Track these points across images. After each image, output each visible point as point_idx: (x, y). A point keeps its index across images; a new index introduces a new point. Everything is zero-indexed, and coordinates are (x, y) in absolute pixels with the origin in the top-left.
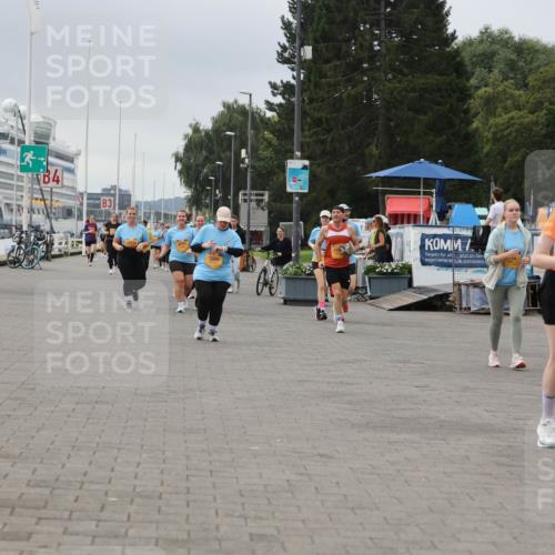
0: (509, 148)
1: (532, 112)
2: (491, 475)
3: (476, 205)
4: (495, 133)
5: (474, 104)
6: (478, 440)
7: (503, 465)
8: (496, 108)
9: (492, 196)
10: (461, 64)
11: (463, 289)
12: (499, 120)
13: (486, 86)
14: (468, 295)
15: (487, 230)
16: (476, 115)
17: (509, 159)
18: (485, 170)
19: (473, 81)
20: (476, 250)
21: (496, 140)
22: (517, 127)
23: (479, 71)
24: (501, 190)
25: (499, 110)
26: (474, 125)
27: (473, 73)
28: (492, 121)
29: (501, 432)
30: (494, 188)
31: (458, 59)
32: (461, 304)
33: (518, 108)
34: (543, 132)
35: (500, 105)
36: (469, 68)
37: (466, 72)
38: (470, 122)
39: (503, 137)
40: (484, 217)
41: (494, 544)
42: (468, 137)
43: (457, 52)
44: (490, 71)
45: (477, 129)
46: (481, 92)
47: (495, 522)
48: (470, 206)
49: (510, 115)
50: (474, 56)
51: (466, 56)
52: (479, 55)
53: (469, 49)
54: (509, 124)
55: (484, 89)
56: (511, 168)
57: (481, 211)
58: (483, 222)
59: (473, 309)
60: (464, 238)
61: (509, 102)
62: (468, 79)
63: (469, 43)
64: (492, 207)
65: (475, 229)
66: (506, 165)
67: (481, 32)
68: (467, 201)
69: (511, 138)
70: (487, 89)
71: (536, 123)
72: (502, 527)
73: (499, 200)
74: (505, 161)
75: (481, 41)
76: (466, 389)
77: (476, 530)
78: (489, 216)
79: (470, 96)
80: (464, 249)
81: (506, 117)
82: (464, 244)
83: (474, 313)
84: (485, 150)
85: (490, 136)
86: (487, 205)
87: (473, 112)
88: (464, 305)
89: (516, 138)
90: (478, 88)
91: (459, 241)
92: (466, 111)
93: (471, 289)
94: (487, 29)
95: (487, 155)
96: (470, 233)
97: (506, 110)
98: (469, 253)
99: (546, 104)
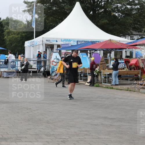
0: (12, 42)
1: (17, 35)
2: (8, 112)
3: (5, 55)
4: (9, 39)
5: (5, 33)
6: (5, 105)
7: (11, 110)
8: (10, 34)
9: (9, 53)
10: (2, 25)
11: (3, 72)
12: (10, 37)
13: (8, 29)
14: (4, 74)
15: (8, 60)
16: (6, 35)
17: (13, 45)
18: (7, 47)
19: (5, 28)
20: (5, 64)
21: (10, 41)
22: (14, 38)
23: (6, 26)
24: (11, 52)
25: (10, 35)
26: (5, 38)
27: (5, 27)
28: (9, 37)
29: (11, 103)
30: (9, 51)
31: (2, 24)
32: (2, 76)
33: (14, 34)
34: (20, 39)
35: (11, 33)
36: (4, 26)
37: (3, 26)
38: (4, 37)
39: (11, 40)
40: (7, 57)
41: (8, 127)
42: (4, 40)
43: (1, 22)
44: (8, 26)
45: (6, 39)
46: (6, 31)
47: (9, 122)
48: (4, 55)
49: (13, 36)
50: (5, 23)
51: (3, 23)
52: (6, 23)
53: (4, 22)
54: (13, 37)
55: (7, 30)
56: (13, 47)
57: (6, 56)
58: (7, 58)
59: (5, 77)
60: (3, 62)
61: (12, 33)
62: (4, 28)
63: (4, 20)
64: (9, 55)
65: (5, 60)
66: (12, 46)
67: (7, 18)
68: (4, 54)
69: (13, 40)
70: (8, 30)
71: (18, 37)
72: (10, 123)
73: (10, 53)
74: (11, 45)
75: (7, 20)
76: (3, 94)
77: (4, 124)
78: (8, 57)
79: (4, 32)
80: (3, 64)
81: (12, 36)
82: (3, 63)
83: (5, 78)
84: (7, 43)
85: (8, 40)
86: (8, 54)
87: (5, 35)
88: (3, 76)
89: (14, 40)
90: (6, 30)
91: (2, 62)
92: (3, 35)
93: (4, 73)
94: (7, 17)
95: (8, 44)
96: (4, 61)
97: (12, 34)
98: (4, 65)
99: (20, 33)
